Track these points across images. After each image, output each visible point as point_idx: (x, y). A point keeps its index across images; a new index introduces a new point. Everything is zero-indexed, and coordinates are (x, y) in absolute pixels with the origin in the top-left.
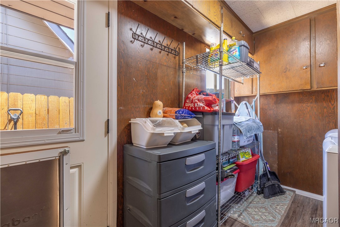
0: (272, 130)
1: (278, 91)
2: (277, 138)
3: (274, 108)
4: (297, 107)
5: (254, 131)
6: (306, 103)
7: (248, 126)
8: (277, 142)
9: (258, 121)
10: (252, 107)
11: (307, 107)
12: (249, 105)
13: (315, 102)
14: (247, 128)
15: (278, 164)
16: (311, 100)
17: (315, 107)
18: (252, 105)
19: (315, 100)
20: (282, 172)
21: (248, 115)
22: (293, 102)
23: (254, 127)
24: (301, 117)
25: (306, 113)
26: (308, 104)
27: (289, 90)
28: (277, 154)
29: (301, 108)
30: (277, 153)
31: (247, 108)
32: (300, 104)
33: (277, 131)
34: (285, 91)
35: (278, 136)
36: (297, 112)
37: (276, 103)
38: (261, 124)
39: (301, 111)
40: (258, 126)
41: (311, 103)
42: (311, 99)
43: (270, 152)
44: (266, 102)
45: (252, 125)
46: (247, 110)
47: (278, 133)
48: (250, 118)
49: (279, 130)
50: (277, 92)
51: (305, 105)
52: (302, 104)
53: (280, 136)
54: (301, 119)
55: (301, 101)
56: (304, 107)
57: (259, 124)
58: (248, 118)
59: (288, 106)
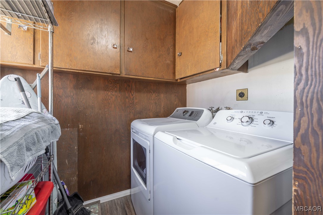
0: (70, 128)
1: (83, 69)
2: (77, 138)
3: (73, 95)
4: (102, 94)
5: (45, 142)
6: (111, 91)
7: (26, 134)
8: (76, 144)
9: (50, 116)
10: (35, 89)
11: (112, 96)
12: (27, 83)
13: (119, 91)
14: (23, 141)
15: (79, 176)
16: (116, 89)
17: (119, 97)
18: (33, 85)
19: (119, 88)
20: (84, 184)
21: (23, 103)
22: (97, 89)
23: (44, 131)
24: (106, 107)
25: (111, 103)
26: (113, 92)
27: (96, 71)
28: (77, 161)
29: (107, 97)
30: (77, 159)
31: (22, 90)
32: (106, 92)
33: (77, 129)
34: (92, 70)
35: (78, 134)
36: (102, 101)
37: (77, 87)
38: (57, 122)
39: (106, 100)
40: (52, 127)
41: (116, 91)
42: (116, 87)
43: (67, 161)
44: (60, 84)
45: (39, 127)
46: (21, 93)
47: (79, 131)
48: (30, 110)
49: (80, 126)
50: (81, 70)
51: (110, 93)
52: (107, 92)
53: (81, 134)
54: (106, 110)
55: (106, 89)
56: (109, 96)
57: (53, 122)
58: (26, 110)
59: (92, 93)
